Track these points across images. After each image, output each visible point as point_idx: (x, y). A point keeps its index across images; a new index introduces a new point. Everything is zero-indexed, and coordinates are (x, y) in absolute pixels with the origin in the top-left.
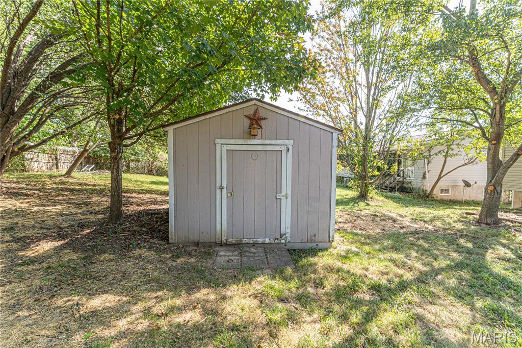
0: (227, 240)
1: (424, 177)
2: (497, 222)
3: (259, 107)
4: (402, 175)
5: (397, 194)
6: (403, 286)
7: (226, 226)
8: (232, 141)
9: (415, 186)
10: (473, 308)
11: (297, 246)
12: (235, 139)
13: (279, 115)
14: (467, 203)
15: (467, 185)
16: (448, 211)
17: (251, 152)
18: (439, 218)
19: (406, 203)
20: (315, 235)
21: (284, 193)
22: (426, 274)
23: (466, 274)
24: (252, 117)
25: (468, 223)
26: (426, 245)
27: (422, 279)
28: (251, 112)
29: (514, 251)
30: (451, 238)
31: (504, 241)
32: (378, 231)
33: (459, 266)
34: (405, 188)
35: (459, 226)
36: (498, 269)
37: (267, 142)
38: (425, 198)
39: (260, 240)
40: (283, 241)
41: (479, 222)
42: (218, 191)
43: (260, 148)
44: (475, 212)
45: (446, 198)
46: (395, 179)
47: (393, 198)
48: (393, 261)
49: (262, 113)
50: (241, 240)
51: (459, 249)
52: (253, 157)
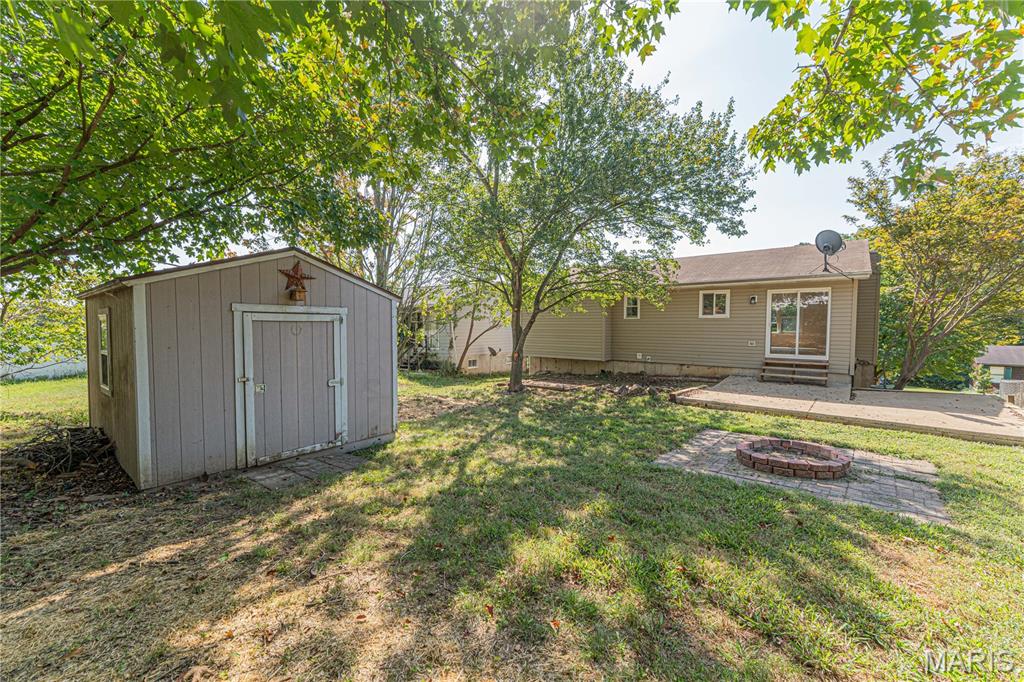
0: (256, 460)
1: (451, 347)
2: (522, 388)
3: (301, 262)
4: (424, 345)
5: (420, 373)
6: (474, 447)
7: (254, 439)
8: (261, 308)
9: (441, 360)
10: (517, 445)
11: (358, 445)
12: (264, 304)
13: (328, 275)
14: (494, 375)
15: (494, 353)
16: (483, 386)
17: (290, 325)
18: (478, 393)
19: (437, 384)
20: (376, 428)
21: (337, 379)
22: (485, 437)
23: (509, 430)
24: (291, 273)
25: (501, 393)
26: (477, 418)
27: (483, 440)
28: (289, 267)
29: (534, 409)
30: (493, 409)
31: (528, 403)
32: (429, 415)
33: (504, 426)
34: (430, 363)
35: (496, 397)
36: (526, 422)
37: (314, 309)
38: (454, 374)
39: (308, 448)
40: (339, 443)
41: (509, 391)
42: (239, 387)
43: (304, 318)
44: (504, 382)
45: (475, 372)
46: (415, 350)
47: (418, 379)
48: (458, 435)
49: (305, 270)
50: (279, 455)
51: (501, 416)
52: (294, 330)
